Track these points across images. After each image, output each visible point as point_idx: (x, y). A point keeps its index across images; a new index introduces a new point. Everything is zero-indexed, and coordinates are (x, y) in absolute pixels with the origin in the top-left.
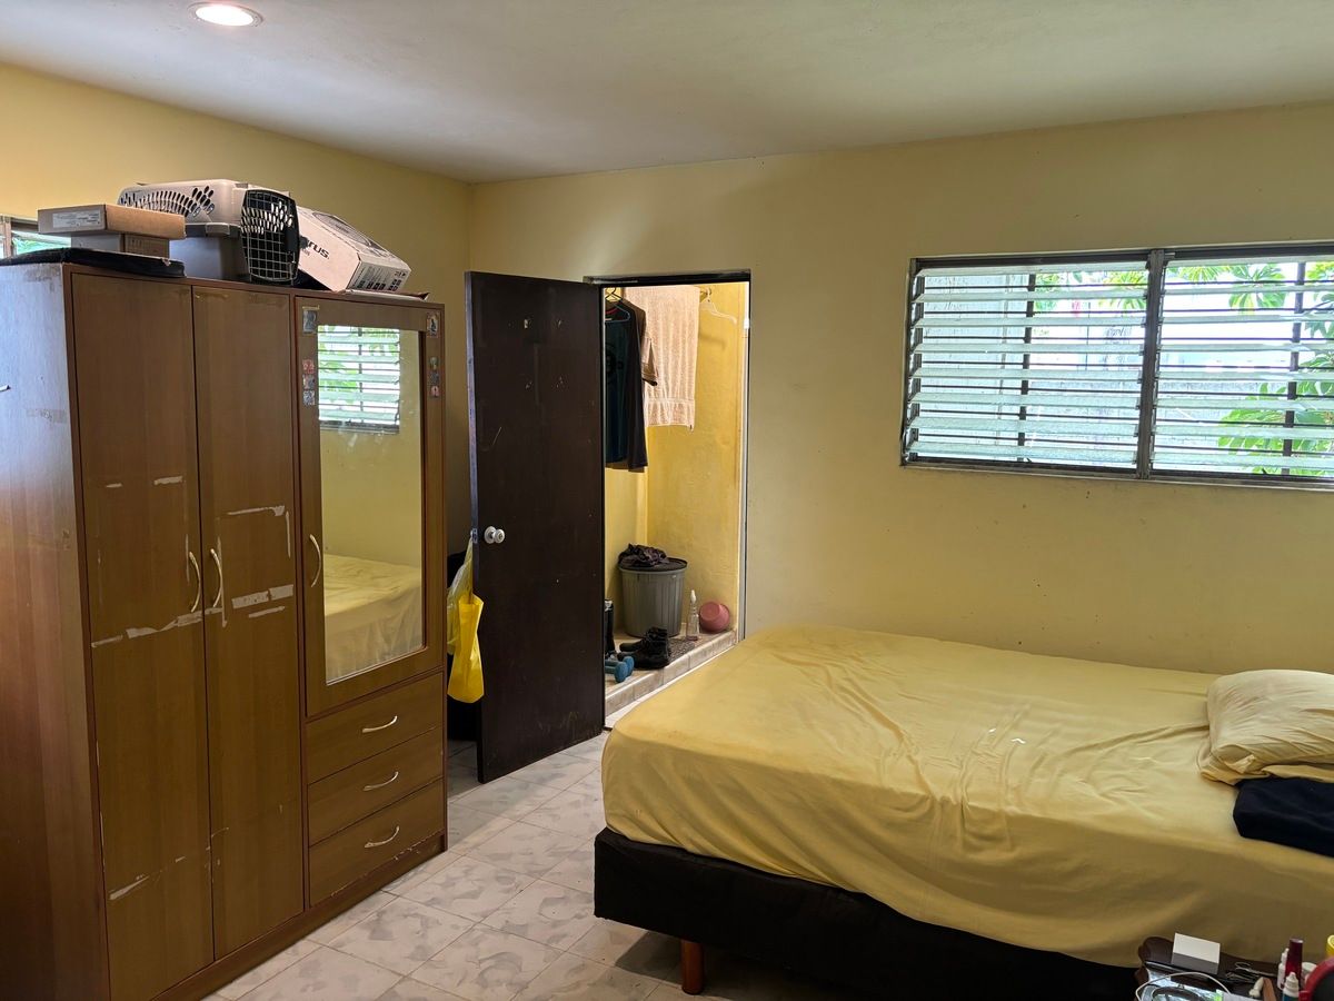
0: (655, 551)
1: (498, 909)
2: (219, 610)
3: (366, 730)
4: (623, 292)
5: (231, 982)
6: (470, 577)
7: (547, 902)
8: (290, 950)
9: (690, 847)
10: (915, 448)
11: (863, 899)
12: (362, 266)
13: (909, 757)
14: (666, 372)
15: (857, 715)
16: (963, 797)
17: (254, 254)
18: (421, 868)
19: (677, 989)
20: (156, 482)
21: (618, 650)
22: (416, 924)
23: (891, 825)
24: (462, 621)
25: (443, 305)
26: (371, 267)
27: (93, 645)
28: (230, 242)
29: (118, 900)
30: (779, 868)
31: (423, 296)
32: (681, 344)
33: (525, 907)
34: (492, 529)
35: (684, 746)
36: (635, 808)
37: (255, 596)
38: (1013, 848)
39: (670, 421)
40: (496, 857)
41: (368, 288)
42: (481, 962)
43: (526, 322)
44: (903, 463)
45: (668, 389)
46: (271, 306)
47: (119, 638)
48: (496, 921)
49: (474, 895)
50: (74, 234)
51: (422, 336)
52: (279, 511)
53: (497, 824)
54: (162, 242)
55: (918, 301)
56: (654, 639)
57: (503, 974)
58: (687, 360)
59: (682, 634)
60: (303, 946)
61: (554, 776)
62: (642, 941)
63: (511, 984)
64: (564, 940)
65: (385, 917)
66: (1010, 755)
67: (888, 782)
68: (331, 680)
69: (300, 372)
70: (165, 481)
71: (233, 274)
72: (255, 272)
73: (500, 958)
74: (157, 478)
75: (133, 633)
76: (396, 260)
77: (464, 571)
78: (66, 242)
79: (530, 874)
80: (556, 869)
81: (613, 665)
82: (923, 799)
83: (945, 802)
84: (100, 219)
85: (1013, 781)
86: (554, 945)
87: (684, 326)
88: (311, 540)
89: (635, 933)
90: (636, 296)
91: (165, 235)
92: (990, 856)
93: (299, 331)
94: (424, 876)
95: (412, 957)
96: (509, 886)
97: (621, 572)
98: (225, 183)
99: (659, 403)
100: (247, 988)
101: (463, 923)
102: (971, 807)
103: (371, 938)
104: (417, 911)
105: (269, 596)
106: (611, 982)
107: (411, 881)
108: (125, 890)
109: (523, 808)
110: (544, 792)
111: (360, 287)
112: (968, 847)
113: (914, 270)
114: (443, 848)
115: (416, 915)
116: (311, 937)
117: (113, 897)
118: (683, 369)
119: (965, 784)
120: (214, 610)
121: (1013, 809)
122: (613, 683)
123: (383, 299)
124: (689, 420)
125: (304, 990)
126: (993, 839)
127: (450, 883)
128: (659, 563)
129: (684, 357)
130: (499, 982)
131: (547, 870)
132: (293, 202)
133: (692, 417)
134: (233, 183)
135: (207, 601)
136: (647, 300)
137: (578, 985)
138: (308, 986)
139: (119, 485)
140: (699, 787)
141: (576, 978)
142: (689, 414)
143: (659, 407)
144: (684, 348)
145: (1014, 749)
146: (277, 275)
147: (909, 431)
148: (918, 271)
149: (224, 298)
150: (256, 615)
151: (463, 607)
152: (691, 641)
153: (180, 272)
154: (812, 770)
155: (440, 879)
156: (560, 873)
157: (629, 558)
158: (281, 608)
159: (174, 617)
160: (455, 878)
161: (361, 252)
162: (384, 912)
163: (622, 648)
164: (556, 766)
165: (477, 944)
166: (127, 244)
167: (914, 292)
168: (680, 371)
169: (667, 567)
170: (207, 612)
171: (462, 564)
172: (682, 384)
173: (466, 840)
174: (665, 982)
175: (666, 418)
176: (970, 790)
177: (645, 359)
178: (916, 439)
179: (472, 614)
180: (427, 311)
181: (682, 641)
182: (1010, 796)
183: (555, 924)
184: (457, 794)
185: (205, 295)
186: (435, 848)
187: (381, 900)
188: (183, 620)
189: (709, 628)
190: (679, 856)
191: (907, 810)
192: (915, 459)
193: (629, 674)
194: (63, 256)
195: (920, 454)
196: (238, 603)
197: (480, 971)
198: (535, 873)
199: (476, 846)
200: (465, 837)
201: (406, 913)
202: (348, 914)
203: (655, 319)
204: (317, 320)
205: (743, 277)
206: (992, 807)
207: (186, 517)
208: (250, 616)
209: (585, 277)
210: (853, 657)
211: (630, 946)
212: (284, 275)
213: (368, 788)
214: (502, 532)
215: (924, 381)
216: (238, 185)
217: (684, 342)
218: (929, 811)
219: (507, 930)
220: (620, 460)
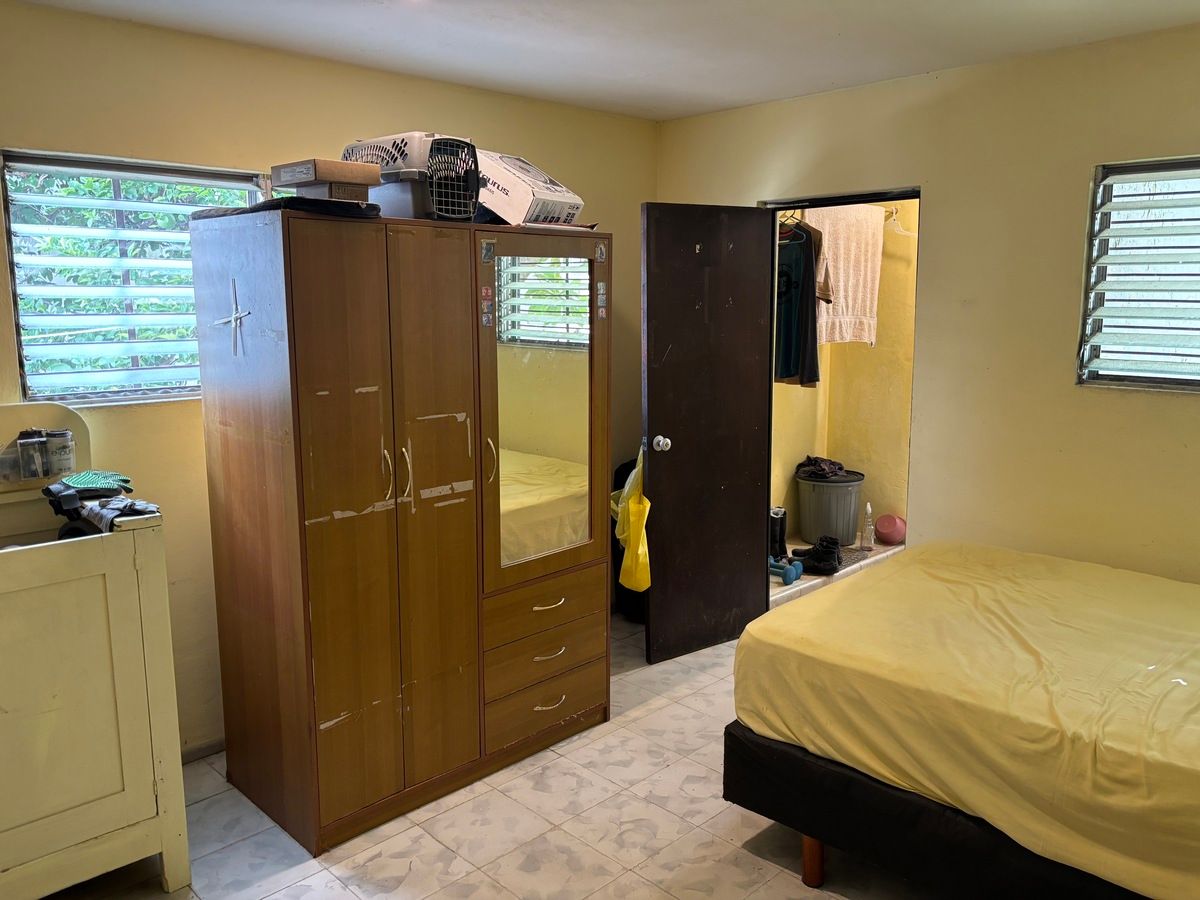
0: (833, 463)
1: (644, 780)
2: (409, 499)
3: (536, 608)
4: (803, 215)
5: (418, 807)
6: (640, 481)
7: (689, 779)
8: (468, 788)
9: (811, 748)
10: (1095, 365)
11: (980, 823)
12: (536, 202)
13: (1045, 687)
14: (846, 291)
15: (996, 637)
16: (1097, 736)
17: (440, 195)
18: (584, 734)
19: (796, 879)
20: (357, 391)
21: (790, 555)
22: (572, 782)
23: (1015, 754)
24: (632, 519)
25: (611, 235)
26: (544, 202)
27: (306, 523)
28: (419, 184)
29: (329, 730)
30: (897, 780)
31: (592, 227)
32: (863, 264)
33: (669, 781)
34: (660, 438)
35: (809, 652)
36: (762, 705)
37: (440, 489)
38: (1150, 795)
39: (848, 338)
40: (651, 732)
41: (545, 220)
42: (622, 823)
43: (698, 247)
44: (1080, 381)
45: (847, 307)
46: (455, 238)
47: (328, 518)
48: (641, 790)
49: (626, 764)
50: (298, 185)
51: (591, 263)
52: (461, 417)
53: (657, 702)
54: (362, 188)
55: (1104, 209)
56: (825, 547)
57: (638, 838)
58: (869, 279)
59: (857, 544)
60: (479, 787)
61: (715, 665)
62: (769, 829)
63: (645, 848)
64: (699, 816)
65: (548, 772)
66: (1165, 696)
67: (1017, 711)
68: (505, 562)
69: (479, 298)
70: (364, 390)
71: (422, 212)
72: (440, 210)
73: (638, 822)
74: (357, 388)
75: (338, 515)
76: (571, 195)
77: (635, 476)
78: (292, 192)
79: (679, 751)
80: (703, 751)
81: (782, 568)
82: (1053, 732)
83: (1076, 739)
84: (312, 172)
85: (1161, 725)
86: (688, 819)
87: (867, 244)
88: (488, 443)
89: (764, 822)
90: (813, 217)
91: (363, 182)
92: (1121, 800)
93: (478, 260)
94: (586, 741)
95: (564, 811)
96: (657, 760)
97: (797, 483)
98: (417, 134)
99: (837, 322)
100: (431, 815)
101: (611, 787)
102: (1106, 747)
103: (534, 788)
104: (575, 771)
105: (452, 489)
106: (736, 862)
107: (575, 743)
108: (332, 723)
109: (682, 690)
110: (704, 679)
111: (536, 220)
112: (1097, 787)
113: (1100, 176)
114: (605, 718)
115: (574, 774)
116: (486, 780)
117: (322, 727)
118: (865, 287)
119: (1102, 723)
120: (405, 499)
121: (1155, 755)
122: (780, 585)
123: (560, 231)
124: (869, 337)
125: (473, 824)
126: (1129, 784)
127: (607, 750)
128: (836, 475)
129: (866, 274)
130: (634, 845)
131: (694, 750)
132: (473, 147)
133: (874, 333)
134: (424, 133)
135: (399, 491)
136: (827, 222)
137: (704, 858)
138: (477, 821)
139: (326, 393)
140: (820, 692)
141: (703, 852)
142: (869, 331)
143: (838, 324)
144: (866, 267)
145: (1173, 689)
146: (460, 212)
147: (1088, 347)
148: (1104, 179)
149: (413, 234)
150: (441, 504)
151: (633, 506)
152: (865, 551)
153: (375, 212)
154: (934, 689)
155: (600, 745)
156: (705, 755)
157: (807, 469)
158: (462, 500)
159: (371, 503)
160: (613, 747)
161: (536, 189)
162: (548, 768)
163: (795, 553)
164: (718, 656)
165: (620, 808)
166: (333, 190)
167: (1099, 201)
168: (861, 289)
169: (843, 478)
170: (399, 500)
171: (634, 467)
172: (864, 301)
173: (627, 713)
174: (786, 871)
175: (845, 335)
176: (1108, 729)
177: (820, 278)
178: (1098, 357)
179: (641, 514)
180: (597, 240)
181: (856, 550)
182: (1154, 740)
183: (693, 801)
184: (627, 671)
185: (398, 232)
186: (598, 717)
187: (548, 757)
188: (379, 506)
189: (885, 540)
190: (800, 754)
191: (1033, 741)
192: (1095, 376)
193: (798, 578)
194: (282, 204)
195: (1100, 372)
196: (426, 494)
197: (619, 832)
198: (683, 751)
199: (635, 720)
200: (628, 710)
201: (566, 771)
202: (519, 765)
203: (836, 240)
204: (495, 252)
205: (914, 194)
206: (1131, 749)
207: (381, 420)
208: (436, 505)
209: (758, 202)
210: (1009, 579)
211: (759, 831)
212: (465, 212)
213: (537, 658)
214: (669, 441)
215: (1108, 295)
216: (427, 136)
217: (866, 261)
218: (1055, 747)
219: (649, 799)
220: (793, 376)
